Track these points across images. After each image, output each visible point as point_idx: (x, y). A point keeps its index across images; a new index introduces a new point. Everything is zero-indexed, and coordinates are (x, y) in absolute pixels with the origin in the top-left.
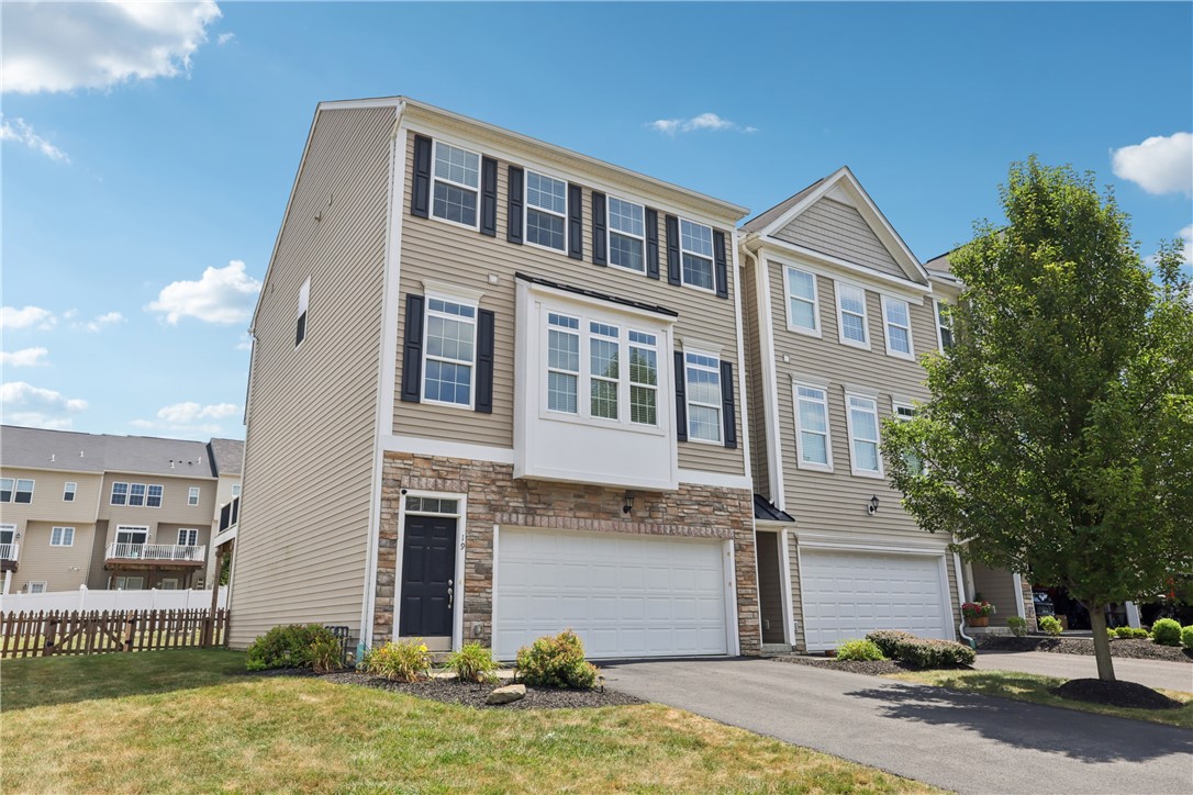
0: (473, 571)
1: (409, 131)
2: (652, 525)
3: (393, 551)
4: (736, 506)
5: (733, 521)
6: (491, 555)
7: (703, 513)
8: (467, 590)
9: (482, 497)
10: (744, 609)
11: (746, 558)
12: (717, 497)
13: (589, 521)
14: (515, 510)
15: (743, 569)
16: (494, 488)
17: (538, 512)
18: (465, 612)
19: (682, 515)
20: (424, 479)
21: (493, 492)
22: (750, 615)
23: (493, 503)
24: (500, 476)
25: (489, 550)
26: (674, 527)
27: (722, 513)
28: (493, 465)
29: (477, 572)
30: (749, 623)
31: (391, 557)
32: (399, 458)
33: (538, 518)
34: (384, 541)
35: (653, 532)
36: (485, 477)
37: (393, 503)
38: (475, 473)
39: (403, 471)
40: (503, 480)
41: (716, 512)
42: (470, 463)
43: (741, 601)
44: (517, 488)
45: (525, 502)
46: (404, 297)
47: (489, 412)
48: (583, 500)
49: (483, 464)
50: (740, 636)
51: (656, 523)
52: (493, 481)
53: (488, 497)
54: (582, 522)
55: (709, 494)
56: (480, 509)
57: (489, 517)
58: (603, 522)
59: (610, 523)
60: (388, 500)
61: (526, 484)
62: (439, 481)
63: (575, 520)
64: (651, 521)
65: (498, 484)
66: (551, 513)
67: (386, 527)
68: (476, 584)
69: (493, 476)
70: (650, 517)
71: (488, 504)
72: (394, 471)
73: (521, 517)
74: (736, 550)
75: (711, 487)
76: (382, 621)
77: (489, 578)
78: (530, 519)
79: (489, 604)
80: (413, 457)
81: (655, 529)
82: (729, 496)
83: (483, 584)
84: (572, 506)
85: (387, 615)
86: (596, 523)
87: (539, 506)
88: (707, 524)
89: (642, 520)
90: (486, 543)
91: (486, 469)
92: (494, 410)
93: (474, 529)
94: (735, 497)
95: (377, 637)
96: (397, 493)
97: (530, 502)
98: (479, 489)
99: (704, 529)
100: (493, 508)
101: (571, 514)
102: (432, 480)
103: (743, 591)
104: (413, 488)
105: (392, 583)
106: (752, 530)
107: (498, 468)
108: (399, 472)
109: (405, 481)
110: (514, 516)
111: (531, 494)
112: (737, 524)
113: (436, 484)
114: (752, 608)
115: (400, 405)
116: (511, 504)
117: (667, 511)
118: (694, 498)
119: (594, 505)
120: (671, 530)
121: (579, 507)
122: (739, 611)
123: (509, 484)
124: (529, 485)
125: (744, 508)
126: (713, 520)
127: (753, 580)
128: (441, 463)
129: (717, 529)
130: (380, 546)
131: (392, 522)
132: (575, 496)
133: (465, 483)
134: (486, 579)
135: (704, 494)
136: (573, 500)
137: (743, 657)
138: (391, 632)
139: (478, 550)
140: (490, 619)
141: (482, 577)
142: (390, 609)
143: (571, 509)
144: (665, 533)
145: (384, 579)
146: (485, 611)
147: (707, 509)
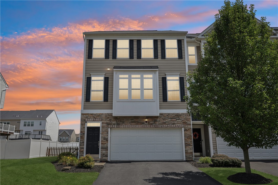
0: (103, 139)
1: (87, 39)
2: (155, 125)
3: (84, 135)
4: (184, 118)
5: (183, 122)
6: (108, 135)
7: (173, 121)
8: (102, 144)
9: (105, 122)
10: (187, 147)
11: (188, 133)
12: (178, 116)
13: (135, 126)
14: (114, 124)
15: (187, 136)
16: (108, 119)
17: (120, 124)
18: (101, 149)
19: (165, 122)
20: (91, 119)
21: (108, 120)
22: (190, 149)
23: (108, 123)
24: (110, 116)
25: (107, 134)
26: (162, 125)
27: (180, 120)
28: (108, 114)
29: (104, 139)
30: (189, 151)
31: (83, 137)
32: (85, 115)
33: (120, 126)
34: (81, 133)
35: (155, 127)
36: (106, 117)
37: (84, 125)
38: (104, 116)
39: (86, 118)
40: (111, 117)
41: (177, 120)
42: (102, 114)
43: (186, 145)
44: (115, 119)
45: (117, 122)
46: (86, 78)
47: (107, 101)
48: (133, 120)
49: (106, 114)
50: (186, 155)
51: (156, 124)
52: (108, 118)
53: (107, 122)
54: (133, 126)
55: (174, 115)
56: (105, 125)
57: (107, 126)
58: (139, 125)
59: (142, 125)
60: (82, 124)
61: (117, 118)
62: (94, 119)
63: (131, 126)
64: (155, 124)
65: (109, 118)
66: (124, 124)
67: (82, 130)
68: (104, 142)
69: (108, 116)
70: (154, 123)
71: (107, 123)
72: (84, 118)
73: (115, 126)
74: (184, 131)
75: (175, 113)
76: (81, 151)
77: (107, 141)
78: (118, 126)
79: (107, 147)
80: (88, 114)
81: (156, 126)
82: (182, 115)
83: (105, 142)
84: (130, 122)
85: (82, 150)
86: (137, 126)
87: (121, 123)
88: (173, 124)
89: (152, 124)
90: (106, 132)
91: (106, 115)
92: (109, 101)
93: (103, 129)
94: (184, 115)
95: (80, 154)
96: (84, 122)
97: (118, 122)
98: (105, 120)
99: (173, 125)
100: (108, 124)
101: (130, 124)
102: (93, 119)
103: (187, 142)
104: (88, 121)
105: (83, 142)
106: (190, 124)
107: (109, 115)
108: (85, 118)
109: (86, 120)
110: (114, 126)
111: (118, 120)
112: (185, 123)
113: (94, 120)
114: (190, 147)
115: (85, 103)
116: (113, 123)
117: (160, 121)
118: (169, 117)
119: (137, 121)
120: (161, 126)
121: (132, 122)
122: (185, 148)
123: (112, 118)
124: (118, 118)
125: (187, 118)
126: (176, 123)
127: (191, 139)
128: (95, 115)
129: (177, 125)
130: (81, 135)
131: (83, 129)
132: (131, 119)
133: (101, 119)
134: (106, 141)
135: (173, 115)
136: (130, 120)
137: (186, 161)
138: (83, 153)
139: (104, 134)
140: (108, 150)
141: (105, 141)
142: (83, 148)
143: (130, 123)
144: (159, 127)
145: (82, 142)
146: (106, 149)
147: (174, 120)
